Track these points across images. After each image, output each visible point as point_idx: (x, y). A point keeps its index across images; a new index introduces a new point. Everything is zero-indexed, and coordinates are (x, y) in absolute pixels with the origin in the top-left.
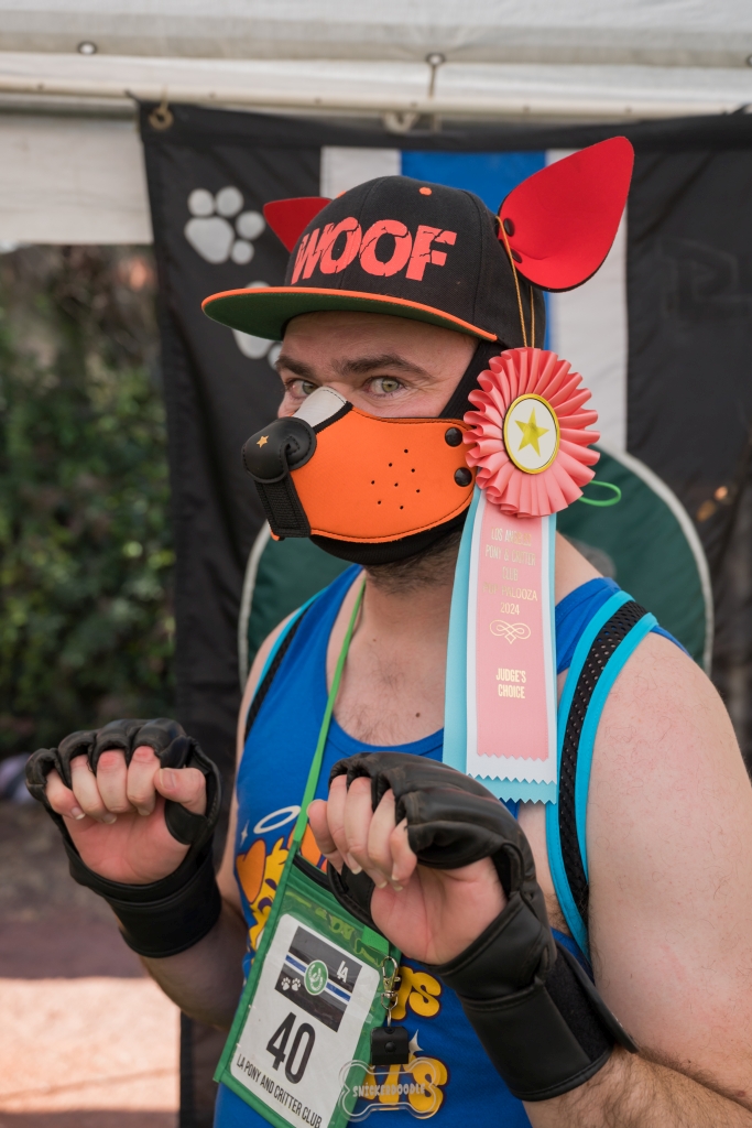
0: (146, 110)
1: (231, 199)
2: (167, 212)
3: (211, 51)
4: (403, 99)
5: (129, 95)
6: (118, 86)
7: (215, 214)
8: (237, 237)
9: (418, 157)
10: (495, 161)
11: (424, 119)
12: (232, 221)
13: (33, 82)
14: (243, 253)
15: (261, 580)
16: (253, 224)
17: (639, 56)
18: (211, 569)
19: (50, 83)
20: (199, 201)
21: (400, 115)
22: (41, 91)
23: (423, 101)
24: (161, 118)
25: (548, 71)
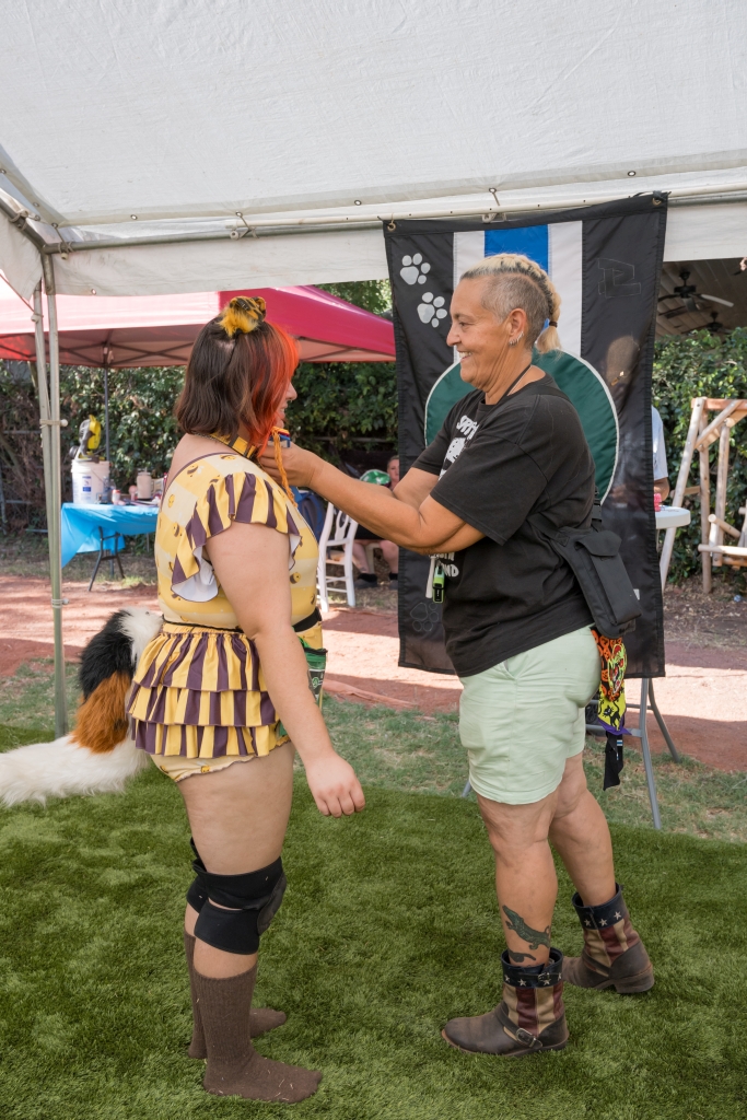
0: (386, 223)
1: (418, 258)
2: (394, 266)
3: (404, 199)
4: (486, 208)
5: (380, 219)
6: (375, 216)
7: (412, 265)
8: (421, 273)
9: (492, 232)
10: (525, 230)
11: (498, 215)
12: (419, 267)
13: (344, 218)
14: (423, 280)
15: (429, 415)
16: (426, 267)
17: (577, 179)
18: (415, 410)
19: (350, 217)
20: (406, 260)
21: (487, 216)
22: (347, 220)
23: (495, 208)
24: (391, 227)
25: (543, 189)
